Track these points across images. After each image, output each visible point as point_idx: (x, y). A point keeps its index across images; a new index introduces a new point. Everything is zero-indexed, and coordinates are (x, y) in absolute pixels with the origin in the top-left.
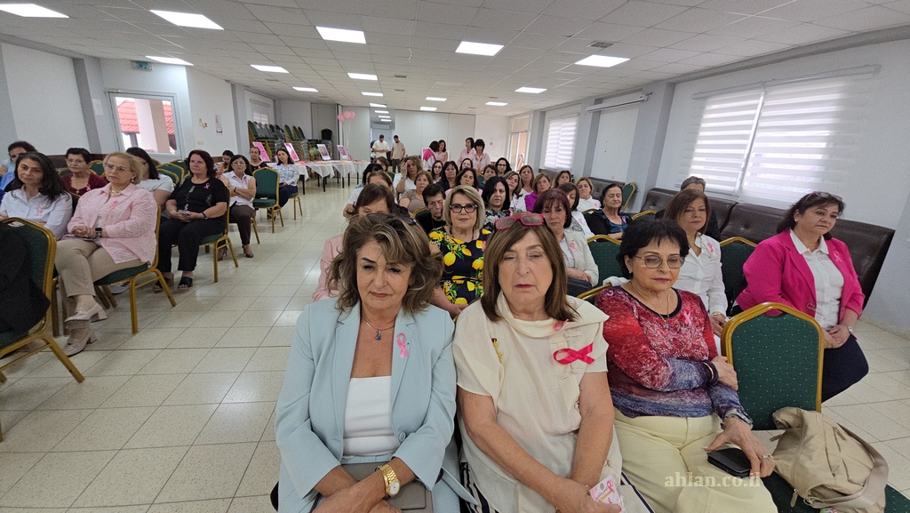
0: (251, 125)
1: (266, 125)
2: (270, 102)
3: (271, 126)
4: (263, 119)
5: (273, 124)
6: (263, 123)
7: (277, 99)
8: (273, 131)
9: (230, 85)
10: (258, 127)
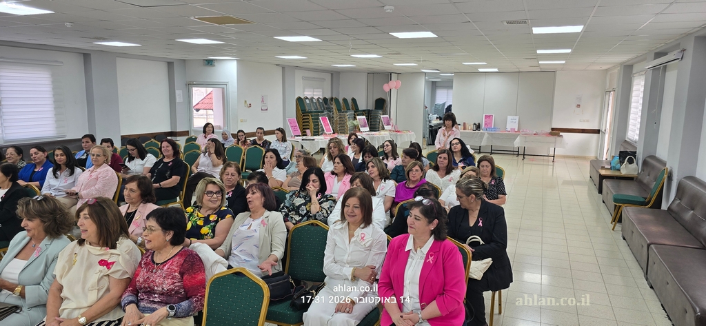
0: (300, 101)
1: (318, 99)
2: (328, 77)
3: (325, 100)
4: (314, 93)
5: (328, 96)
6: (316, 97)
7: (335, 75)
8: (326, 103)
9: (280, 69)
10: (308, 101)
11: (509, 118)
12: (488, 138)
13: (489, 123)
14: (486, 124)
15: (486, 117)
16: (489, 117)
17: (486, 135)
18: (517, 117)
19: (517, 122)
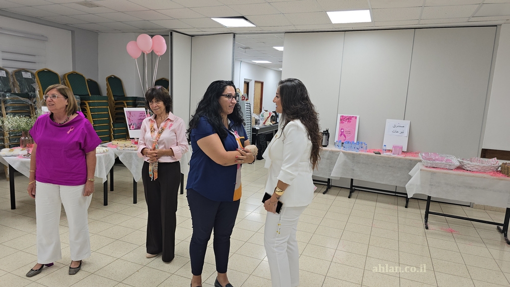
11: (390, 123)
12: (345, 164)
13: (349, 132)
14: (342, 134)
15: (343, 119)
16: (349, 119)
17: (341, 159)
18: (406, 123)
19: (406, 133)
